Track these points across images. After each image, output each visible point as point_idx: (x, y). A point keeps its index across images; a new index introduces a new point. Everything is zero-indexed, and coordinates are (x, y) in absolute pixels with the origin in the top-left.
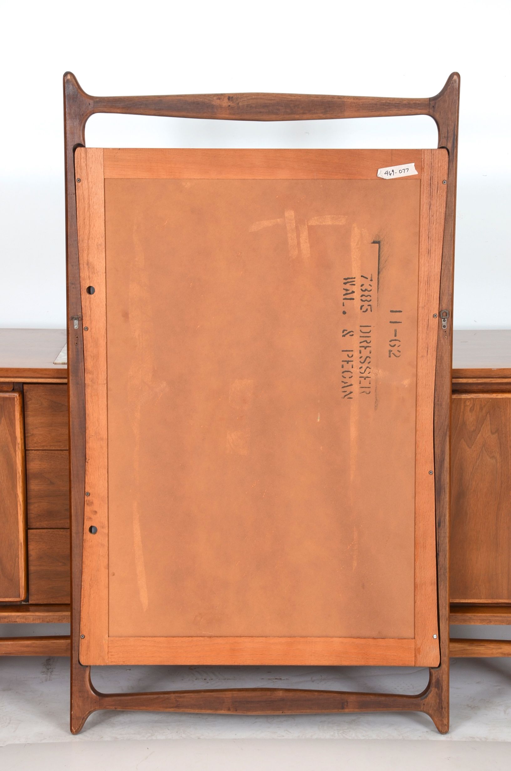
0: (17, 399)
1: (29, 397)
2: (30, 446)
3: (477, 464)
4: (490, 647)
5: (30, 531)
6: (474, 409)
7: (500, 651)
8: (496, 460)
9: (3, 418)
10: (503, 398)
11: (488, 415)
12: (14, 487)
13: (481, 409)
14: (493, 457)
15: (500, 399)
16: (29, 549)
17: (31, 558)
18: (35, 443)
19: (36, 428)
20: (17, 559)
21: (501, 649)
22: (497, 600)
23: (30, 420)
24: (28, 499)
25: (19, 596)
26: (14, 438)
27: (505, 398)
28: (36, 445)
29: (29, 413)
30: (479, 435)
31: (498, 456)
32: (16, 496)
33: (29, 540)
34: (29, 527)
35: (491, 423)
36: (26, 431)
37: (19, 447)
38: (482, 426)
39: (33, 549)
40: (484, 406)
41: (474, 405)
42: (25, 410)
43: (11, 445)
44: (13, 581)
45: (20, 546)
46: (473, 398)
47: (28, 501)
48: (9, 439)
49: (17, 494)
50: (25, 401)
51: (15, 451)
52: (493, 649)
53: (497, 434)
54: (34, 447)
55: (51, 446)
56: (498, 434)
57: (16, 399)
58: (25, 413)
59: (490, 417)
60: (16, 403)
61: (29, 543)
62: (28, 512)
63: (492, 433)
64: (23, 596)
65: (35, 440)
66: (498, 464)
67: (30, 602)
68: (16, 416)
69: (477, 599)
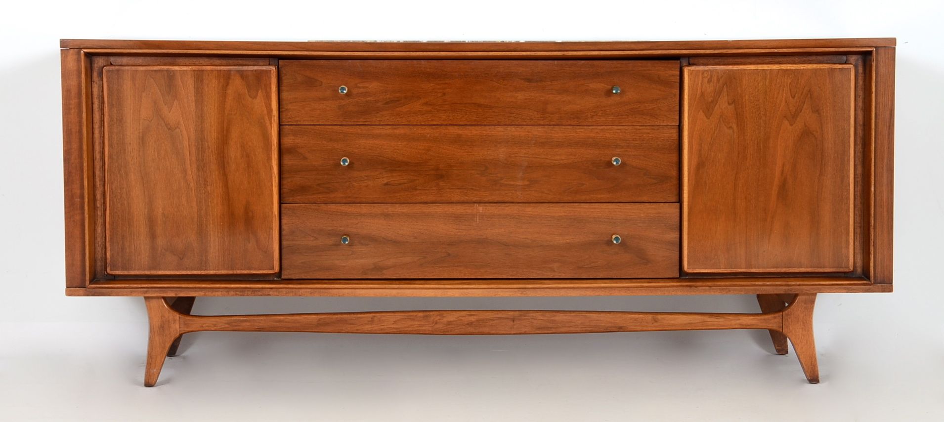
0: (274, 72)
1: (284, 72)
2: (285, 121)
3: (715, 135)
4: (729, 319)
5: (283, 205)
6: (711, 80)
7: (738, 322)
8: (733, 132)
9: (260, 91)
10: (738, 70)
11: (725, 86)
12: (269, 159)
13: (718, 80)
14: (731, 127)
15: (736, 70)
16: (282, 224)
17: (283, 233)
18: (289, 118)
19: (291, 103)
20: (271, 231)
21: (739, 320)
22: (736, 269)
23: (284, 95)
24: (281, 174)
25: (273, 268)
26: (270, 111)
27: (741, 70)
28: (290, 120)
29: (283, 88)
30: (717, 106)
31: (734, 126)
32: (271, 168)
33: (282, 215)
34: (282, 202)
35: (727, 95)
36: (280, 106)
37: (274, 120)
38: (719, 97)
39: (286, 224)
40: (721, 77)
41: (711, 76)
42: (280, 85)
43: (267, 117)
44: (268, 253)
45: (274, 218)
46: (710, 70)
47: (282, 176)
48: (265, 112)
49: (272, 166)
50: (280, 77)
51: (271, 123)
52: (732, 320)
53: (733, 105)
54: (288, 122)
55: (304, 121)
56: (735, 104)
57: (272, 72)
58: (280, 88)
59: (727, 88)
60: (272, 76)
61: (282, 217)
62: (282, 187)
63: (729, 104)
64: (277, 269)
65: (289, 115)
66: (735, 134)
67: (283, 277)
68: (272, 88)
69: (716, 269)
